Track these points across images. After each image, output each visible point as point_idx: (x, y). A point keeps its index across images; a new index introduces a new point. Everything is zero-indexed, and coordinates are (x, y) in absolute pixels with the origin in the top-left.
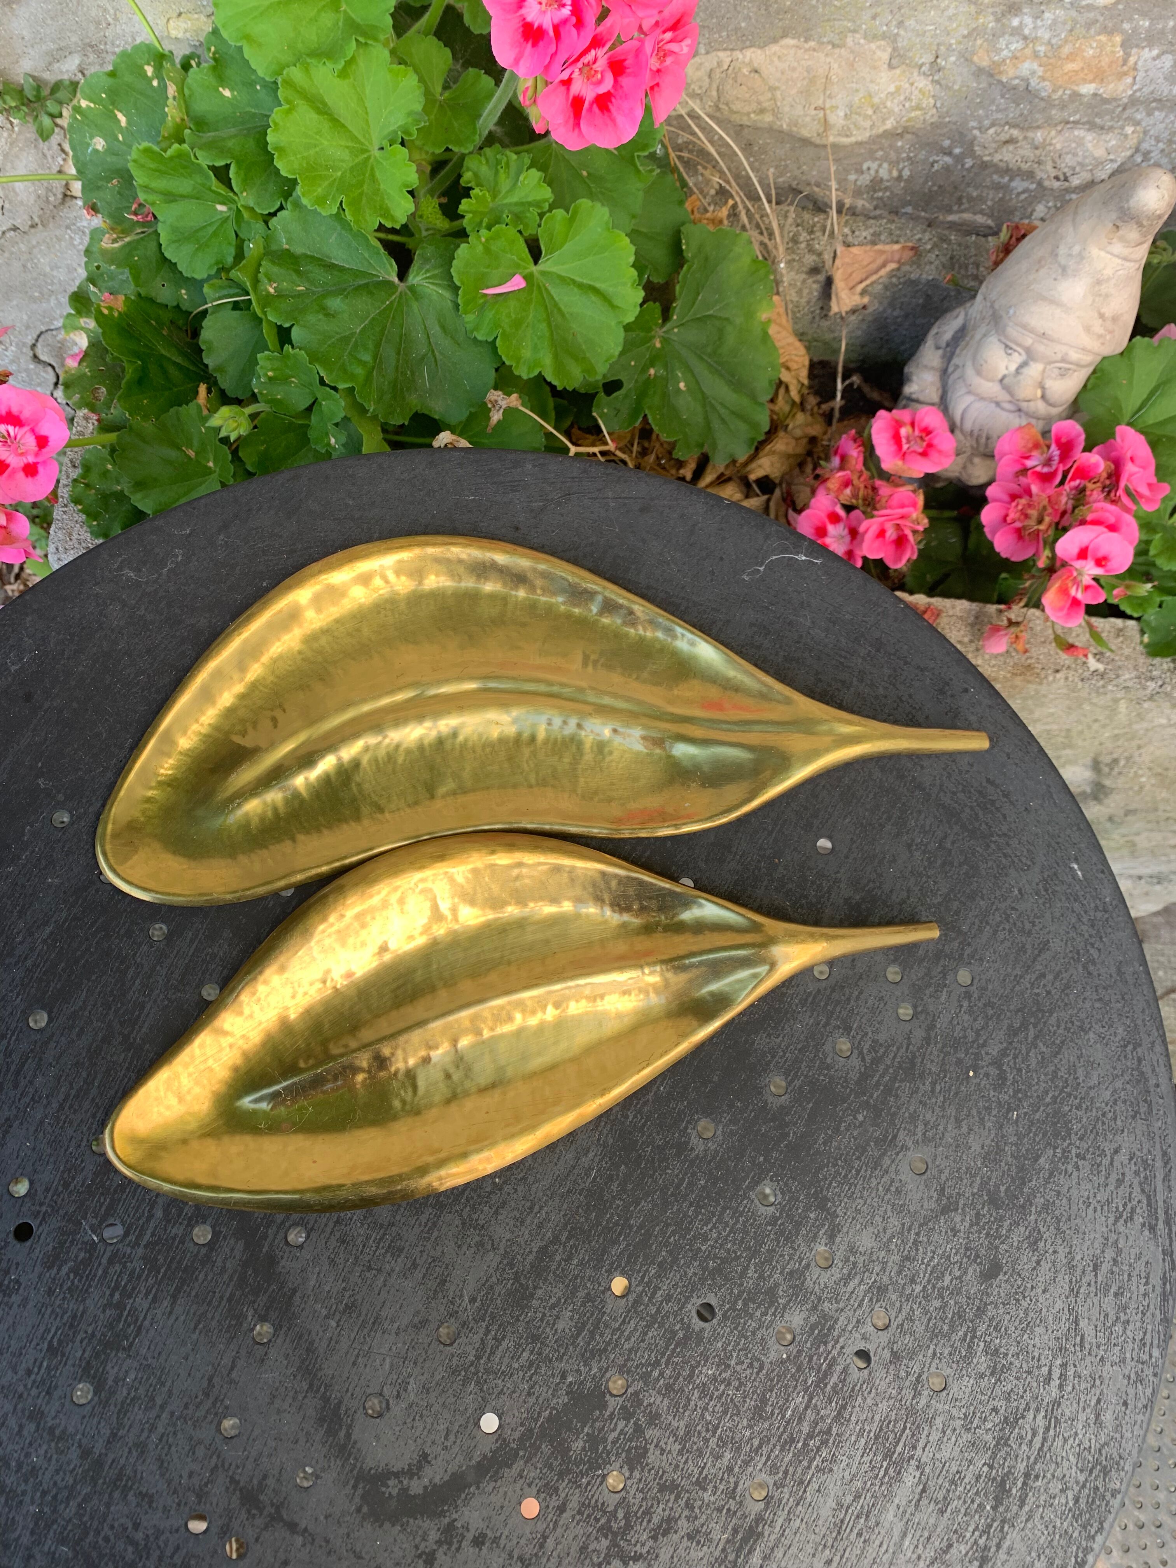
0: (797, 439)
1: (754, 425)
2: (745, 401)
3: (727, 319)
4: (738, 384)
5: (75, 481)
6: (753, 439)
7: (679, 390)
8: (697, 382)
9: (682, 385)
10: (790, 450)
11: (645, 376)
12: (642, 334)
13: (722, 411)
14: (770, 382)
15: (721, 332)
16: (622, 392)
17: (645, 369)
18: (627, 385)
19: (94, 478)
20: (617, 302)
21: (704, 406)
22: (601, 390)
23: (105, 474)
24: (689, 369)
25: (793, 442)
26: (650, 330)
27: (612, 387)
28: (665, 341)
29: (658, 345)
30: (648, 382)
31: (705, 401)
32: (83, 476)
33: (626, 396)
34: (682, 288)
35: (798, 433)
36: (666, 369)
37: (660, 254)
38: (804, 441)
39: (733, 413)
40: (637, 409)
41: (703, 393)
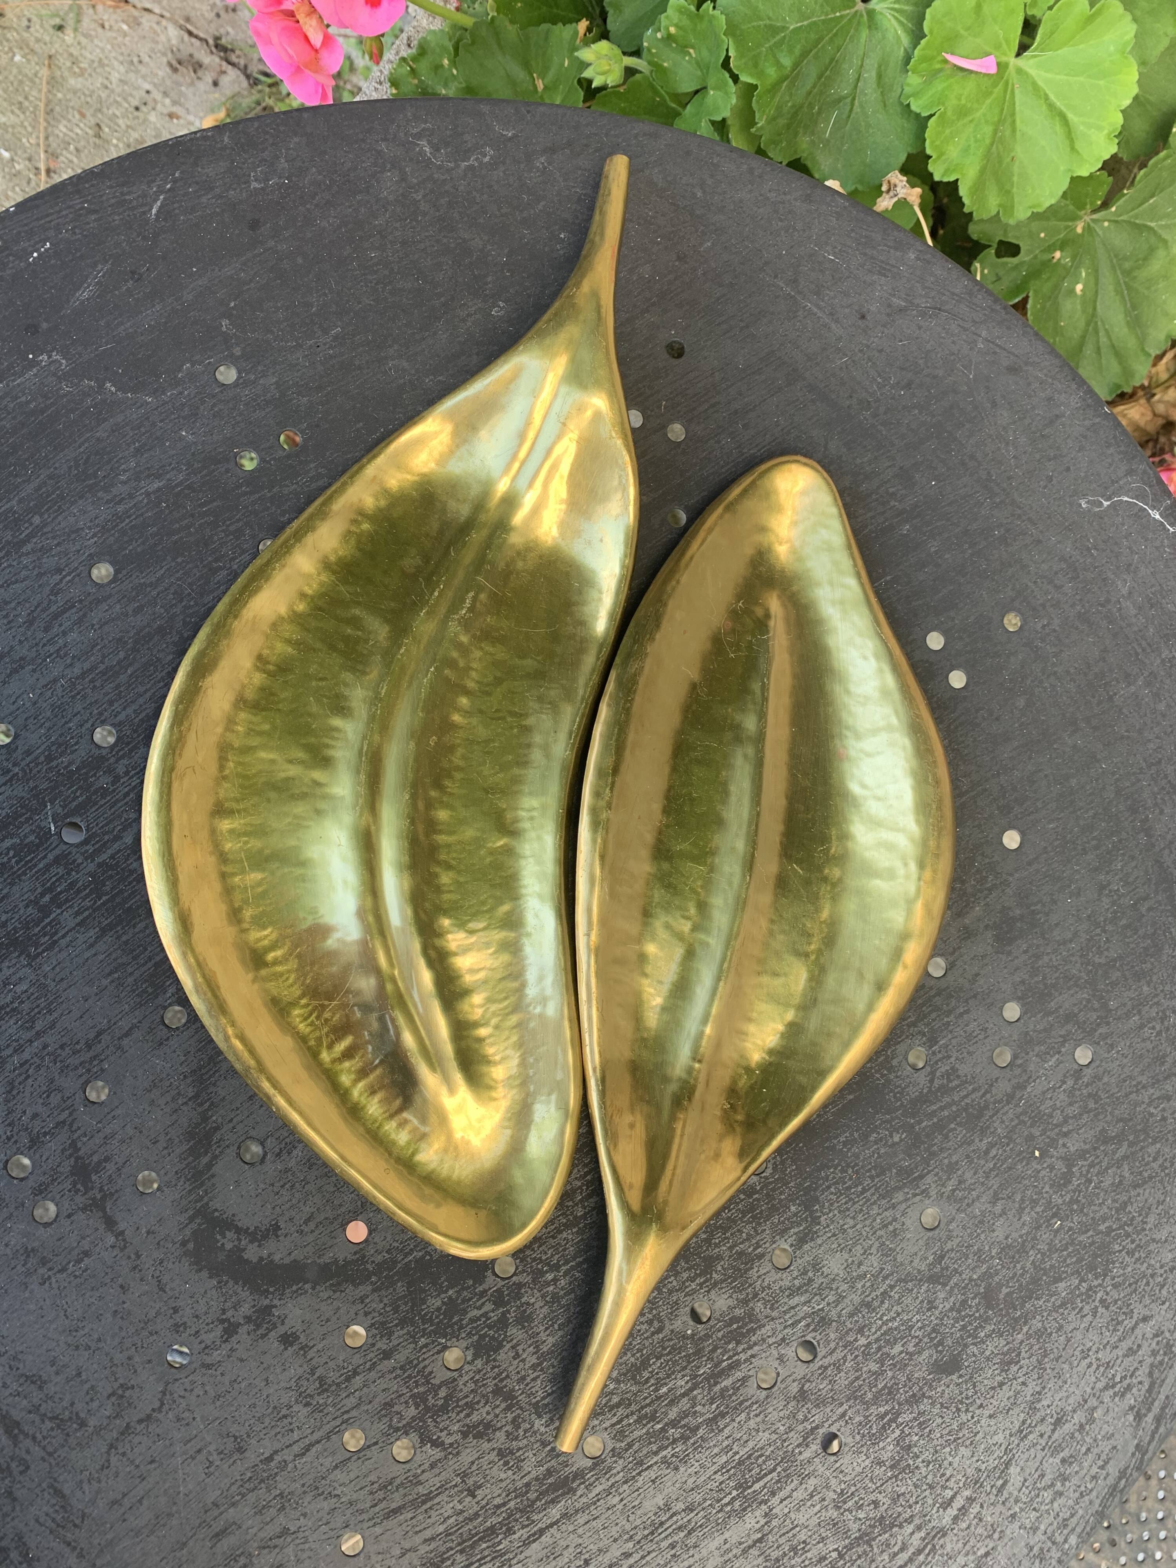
0: (1155, 415)
1: (1128, 373)
2: (1132, 343)
3: (1165, 242)
4: (1136, 322)
5: (403, 59)
6: (1118, 386)
7: (1072, 291)
8: (1097, 292)
9: (1079, 287)
10: (1142, 423)
11: (1046, 257)
12: (1071, 207)
13: (1103, 339)
14: (1168, 336)
15: (1152, 250)
16: (1014, 261)
17: (1051, 249)
18: (1023, 257)
19: (423, 66)
20: (1078, 146)
21: (1088, 324)
22: (995, 246)
23: (438, 67)
24: (1095, 273)
25: (1149, 416)
26: (1081, 207)
27: (1009, 249)
28: (1088, 229)
29: (1079, 230)
30: (1048, 264)
31: (1092, 318)
32: (415, 59)
33: (1016, 267)
34: (1146, 175)
35: (1161, 409)
36: (1073, 259)
37: (1142, 128)
38: (1161, 422)
39: (1113, 346)
40: (1021, 286)
41: (1095, 309)
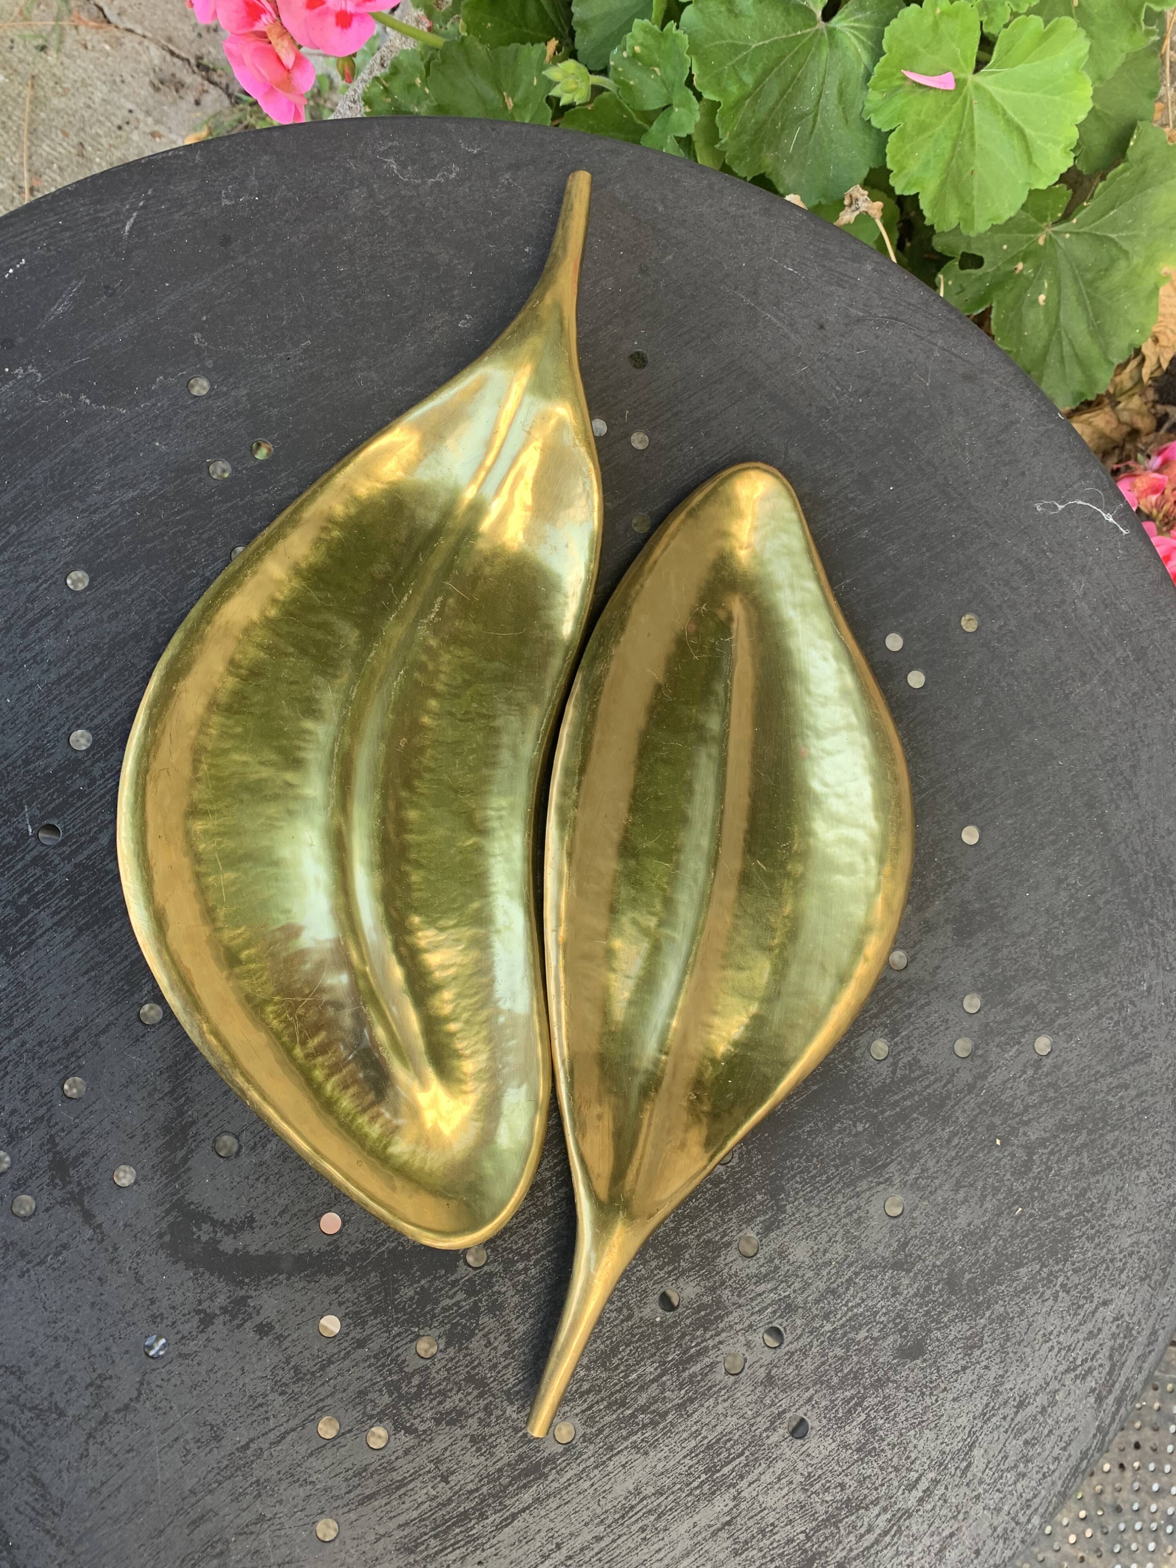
0: (1120, 422)
1: (1091, 381)
2: (1095, 352)
3: (1126, 253)
4: (1098, 331)
5: (377, 79)
6: (1082, 394)
7: (1036, 301)
8: (1059, 303)
9: (1042, 298)
10: (1107, 431)
11: (1010, 268)
12: (1033, 220)
13: (1067, 349)
14: (1130, 345)
15: (1113, 261)
16: (979, 272)
17: (1014, 260)
18: (987, 268)
19: (396, 86)
20: (1034, 160)
21: (1051, 334)
22: (959, 258)
23: (411, 86)
24: (1058, 285)
25: (1114, 424)
26: (1043, 219)
27: (972, 261)
28: (1050, 240)
29: (1041, 242)
30: (1010, 275)
31: (1055, 328)
32: (387, 78)
33: (980, 278)
34: (1105, 188)
35: (1125, 416)
36: (1036, 269)
37: (1099, 142)
38: (1125, 429)
39: (1076, 355)
40: (984, 298)
41: (1058, 318)
